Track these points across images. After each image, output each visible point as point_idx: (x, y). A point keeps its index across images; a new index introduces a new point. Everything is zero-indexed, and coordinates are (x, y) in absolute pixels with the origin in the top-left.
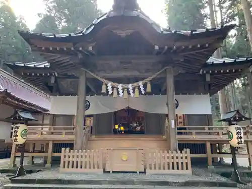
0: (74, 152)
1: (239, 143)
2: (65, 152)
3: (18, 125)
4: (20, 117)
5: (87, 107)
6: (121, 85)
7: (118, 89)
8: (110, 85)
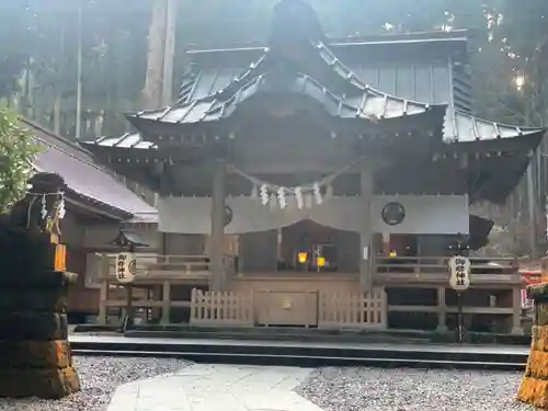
0: (210, 295)
1: (458, 283)
2: (197, 294)
3: (123, 254)
4: (126, 241)
5: (228, 219)
6: (282, 189)
7: (277, 195)
8: (264, 188)
